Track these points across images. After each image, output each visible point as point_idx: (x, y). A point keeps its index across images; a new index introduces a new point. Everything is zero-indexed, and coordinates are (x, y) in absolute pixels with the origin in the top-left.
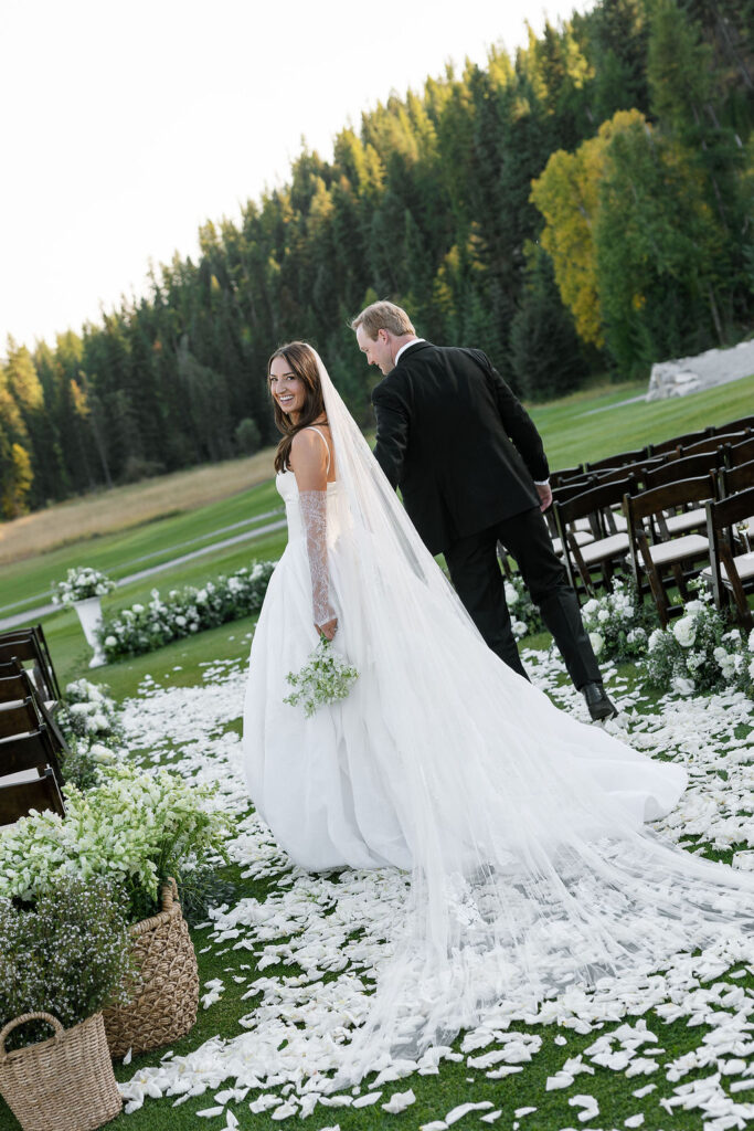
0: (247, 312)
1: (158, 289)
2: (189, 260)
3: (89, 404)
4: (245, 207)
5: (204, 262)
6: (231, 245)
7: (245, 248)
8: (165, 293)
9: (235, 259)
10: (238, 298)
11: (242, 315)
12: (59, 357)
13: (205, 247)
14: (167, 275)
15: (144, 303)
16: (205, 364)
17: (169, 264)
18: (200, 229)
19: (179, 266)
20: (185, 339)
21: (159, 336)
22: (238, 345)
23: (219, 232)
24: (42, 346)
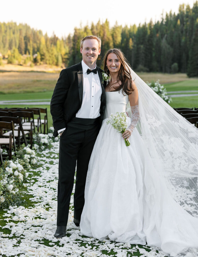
0: (186, 32)
1: (163, 19)
2: (174, 13)
3: (133, 47)
4: (195, 2)
5: (178, 15)
6: (187, 12)
7: (191, 13)
8: (165, 21)
9: (187, 16)
10: (185, 28)
11: (184, 33)
12: (129, 31)
13: (180, 11)
14: (167, 15)
15: (158, 22)
16: (169, 44)
17: (169, 13)
18: (180, 5)
19: (171, 14)
20: (166, 36)
21: (159, 32)
22: (180, 41)
23: (185, 7)
24: (126, 26)
